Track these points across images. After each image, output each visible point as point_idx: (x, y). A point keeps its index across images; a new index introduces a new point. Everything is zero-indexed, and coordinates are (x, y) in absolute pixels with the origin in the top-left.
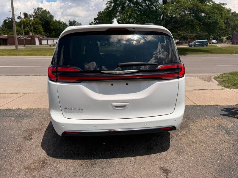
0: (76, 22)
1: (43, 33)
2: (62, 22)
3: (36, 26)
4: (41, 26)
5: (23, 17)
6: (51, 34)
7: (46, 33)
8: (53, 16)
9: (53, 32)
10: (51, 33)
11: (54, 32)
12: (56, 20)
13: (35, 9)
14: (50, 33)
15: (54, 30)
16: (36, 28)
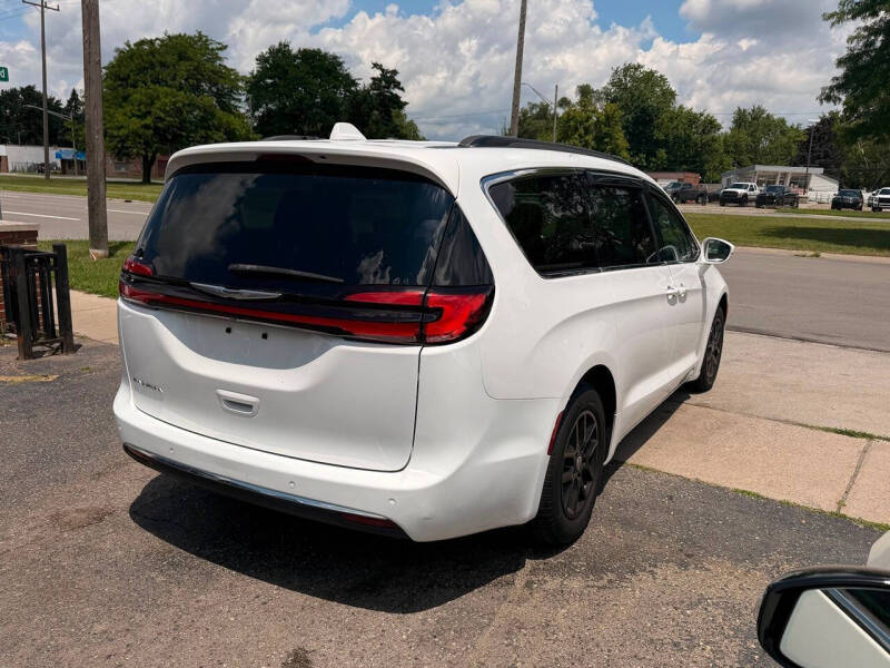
0: (763, 112)
1: (625, 154)
2: (702, 115)
3: (605, 130)
4: (623, 128)
5: (574, 98)
6: (654, 160)
7: (637, 154)
8: (673, 94)
9: (662, 153)
10: (655, 156)
11: (663, 151)
12: (681, 107)
13: (616, 72)
14: (651, 154)
15: (664, 144)
16: (603, 138)
